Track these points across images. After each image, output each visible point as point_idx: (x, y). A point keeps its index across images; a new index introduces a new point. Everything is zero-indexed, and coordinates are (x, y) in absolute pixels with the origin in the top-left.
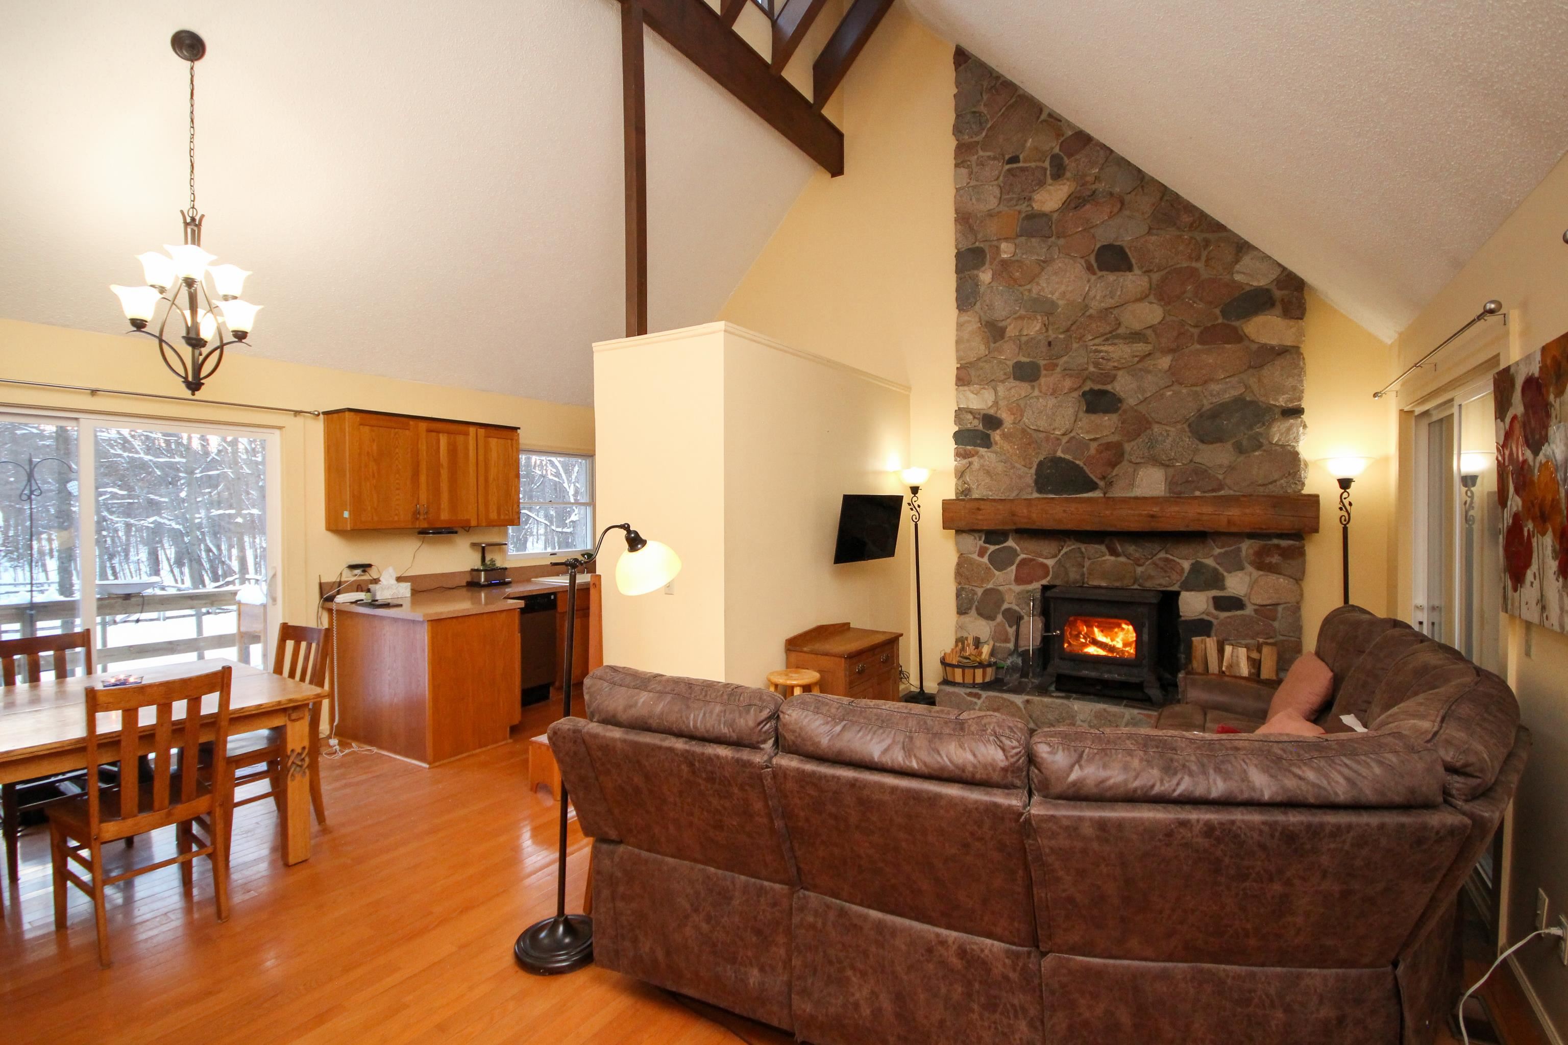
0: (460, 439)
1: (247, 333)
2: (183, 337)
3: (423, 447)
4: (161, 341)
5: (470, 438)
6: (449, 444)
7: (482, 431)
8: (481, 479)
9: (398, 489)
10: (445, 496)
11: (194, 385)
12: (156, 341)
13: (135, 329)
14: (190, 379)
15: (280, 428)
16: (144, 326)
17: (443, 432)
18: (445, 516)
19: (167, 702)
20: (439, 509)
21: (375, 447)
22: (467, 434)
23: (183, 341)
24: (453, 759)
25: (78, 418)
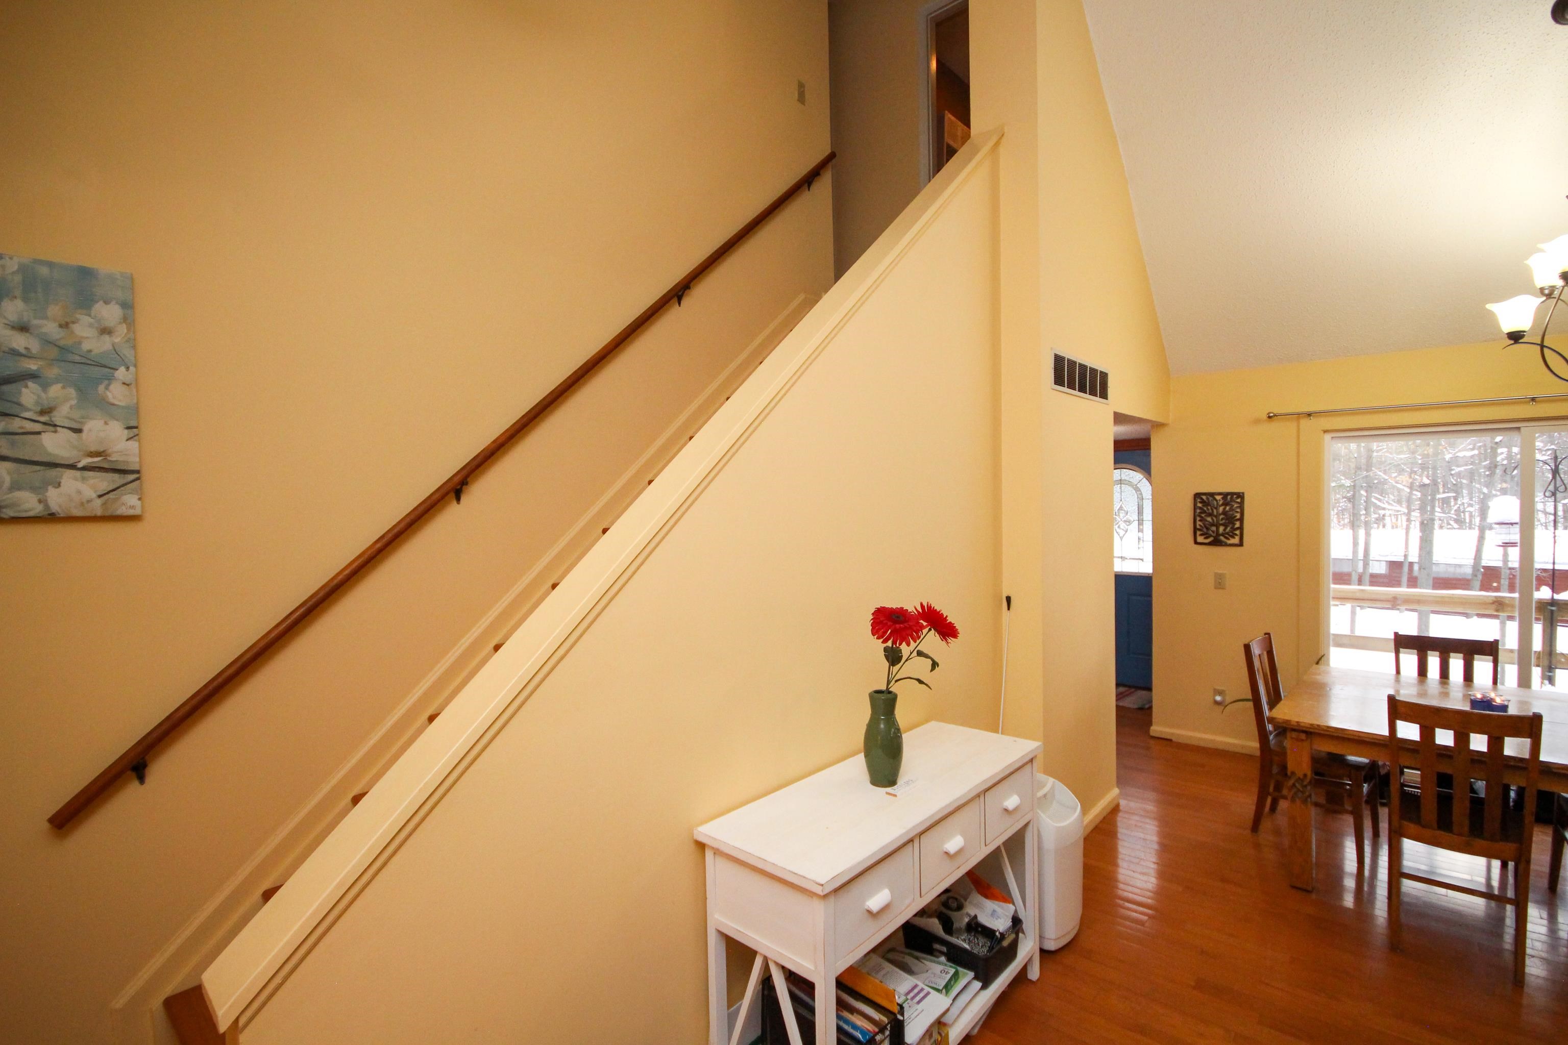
4: (1542, 346)
12: (1539, 347)
13: (1512, 341)
16: (1521, 337)
25: (1519, 428)
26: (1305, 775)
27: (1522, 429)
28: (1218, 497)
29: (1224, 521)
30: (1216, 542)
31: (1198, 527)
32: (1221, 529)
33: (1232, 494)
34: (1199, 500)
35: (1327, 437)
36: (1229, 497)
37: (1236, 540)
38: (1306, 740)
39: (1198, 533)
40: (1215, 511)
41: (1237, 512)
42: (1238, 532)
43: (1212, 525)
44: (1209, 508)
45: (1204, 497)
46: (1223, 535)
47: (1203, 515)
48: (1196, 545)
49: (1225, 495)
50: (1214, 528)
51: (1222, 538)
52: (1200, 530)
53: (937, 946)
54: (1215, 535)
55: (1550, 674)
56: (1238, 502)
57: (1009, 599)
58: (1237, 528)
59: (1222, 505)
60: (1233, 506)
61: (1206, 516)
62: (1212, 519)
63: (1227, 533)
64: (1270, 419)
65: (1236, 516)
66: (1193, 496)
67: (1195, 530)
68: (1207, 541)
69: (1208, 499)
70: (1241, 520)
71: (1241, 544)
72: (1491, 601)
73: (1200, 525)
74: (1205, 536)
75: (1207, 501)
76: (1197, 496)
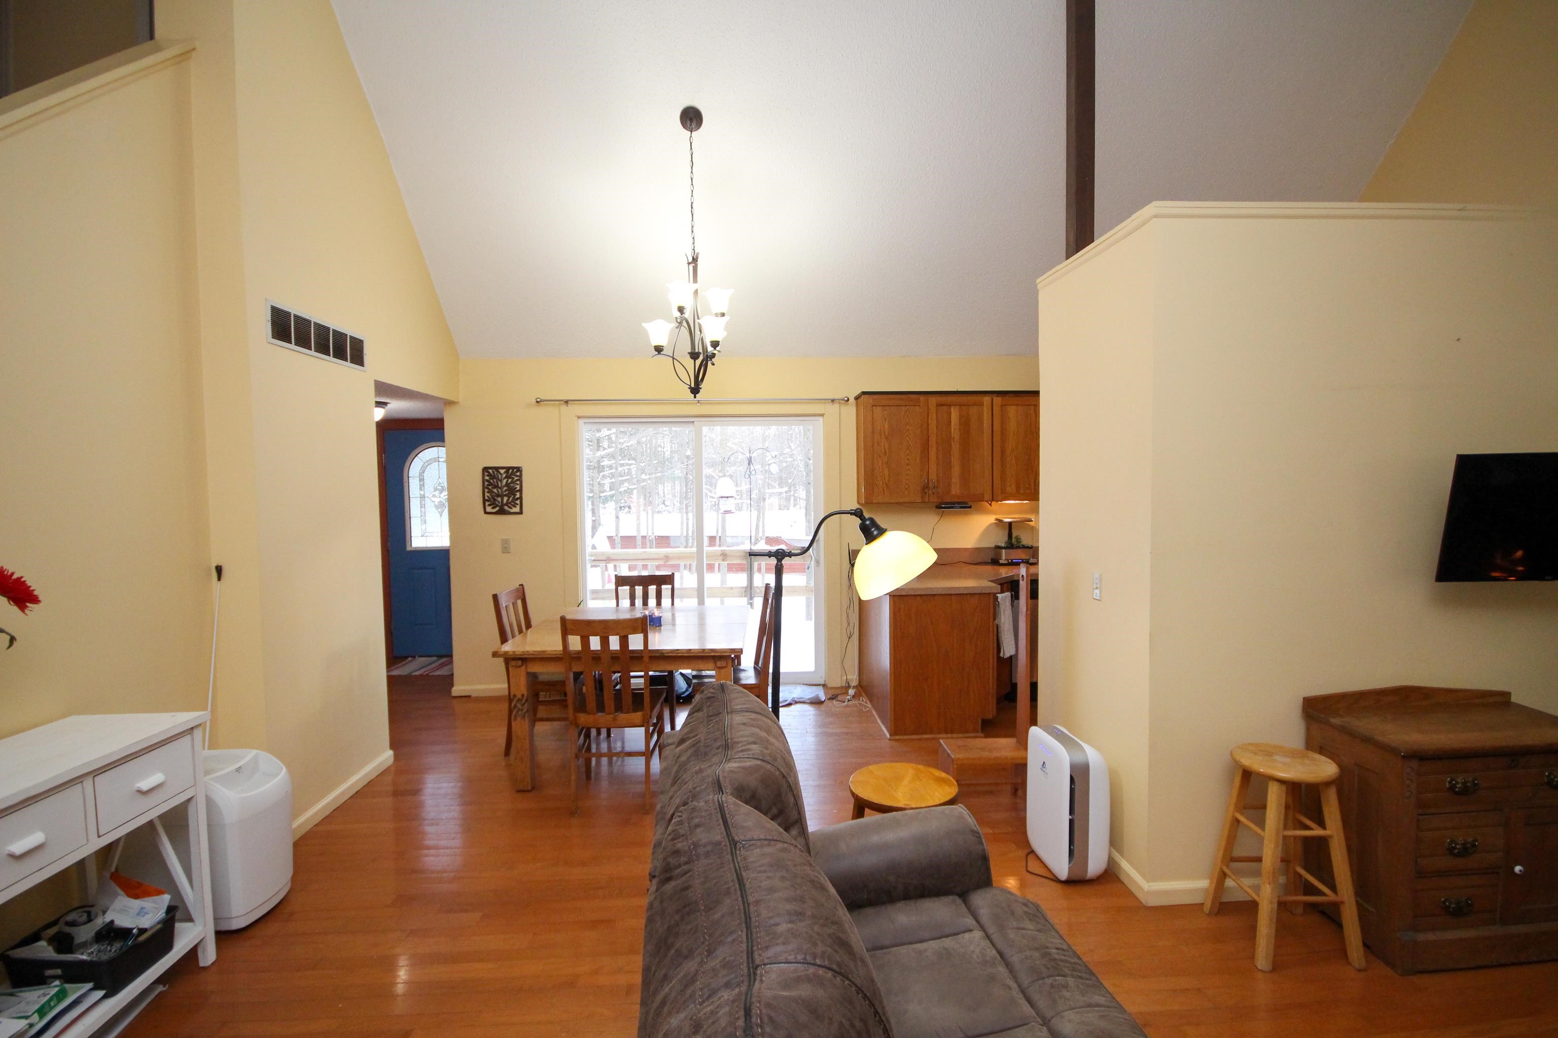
0: (974, 410)
1: (719, 342)
2: (689, 353)
3: (933, 423)
4: (673, 359)
5: (985, 409)
6: (961, 417)
7: (998, 400)
8: (997, 450)
9: (908, 465)
10: (956, 471)
11: (695, 390)
12: (672, 359)
13: (657, 353)
14: (693, 386)
15: (822, 415)
16: (662, 350)
17: (955, 405)
18: (956, 490)
19: (605, 635)
20: (949, 485)
21: (886, 426)
22: (981, 404)
23: (688, 356)
24: (914, 737)
25: (693, 422)
26: (523, 695)
27: (695, 422)
28: (502, 471)
29: (507, 492)
30: (502, 512)
31: (486, 498)
32: (505, 499)
33: (513, 468)
34: (487, 474)
35: (581, 421)
36: (511, 471)
37: (517, 509)
38: (522, 665)
39: (487, 503)
40: (499, 483)
41: (518, 484)
42: (518, 502)
43: (498, 496)
44: (495, 480)
45: (491, 471)
46: (506, 504)
47: (490, 487)
48: (486, 515)
49: (508, 469)
50: (499, 499)
51: (506, 508)
52: (487, 501)
53: (50, 972)
54: (500, 504)
55: (751, 601)
56: (517, 475)
57: (219, 570)
58: (517, 499)
59: (505, 478)
60: (514, 478)
61: (492, 488)
62: (498, 491)
63: (510, 503)
64: (538, 404)
65: (516, 488)
66: (481, 471)
67: (484, 501)
68: (494, 510)
69: (493, 472)
70: (521, 491)
71: (521, 513)
72: (720, 554)
73: (488, 496)
74: (492, 506)
75: (493, 475)
76: (485, 469)
